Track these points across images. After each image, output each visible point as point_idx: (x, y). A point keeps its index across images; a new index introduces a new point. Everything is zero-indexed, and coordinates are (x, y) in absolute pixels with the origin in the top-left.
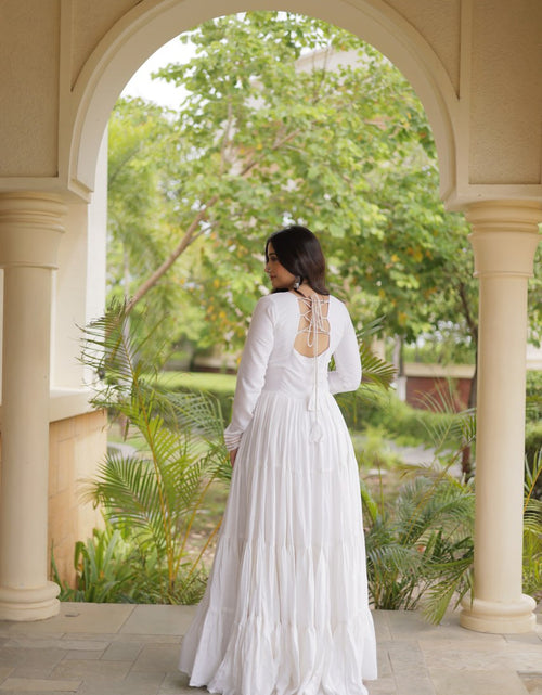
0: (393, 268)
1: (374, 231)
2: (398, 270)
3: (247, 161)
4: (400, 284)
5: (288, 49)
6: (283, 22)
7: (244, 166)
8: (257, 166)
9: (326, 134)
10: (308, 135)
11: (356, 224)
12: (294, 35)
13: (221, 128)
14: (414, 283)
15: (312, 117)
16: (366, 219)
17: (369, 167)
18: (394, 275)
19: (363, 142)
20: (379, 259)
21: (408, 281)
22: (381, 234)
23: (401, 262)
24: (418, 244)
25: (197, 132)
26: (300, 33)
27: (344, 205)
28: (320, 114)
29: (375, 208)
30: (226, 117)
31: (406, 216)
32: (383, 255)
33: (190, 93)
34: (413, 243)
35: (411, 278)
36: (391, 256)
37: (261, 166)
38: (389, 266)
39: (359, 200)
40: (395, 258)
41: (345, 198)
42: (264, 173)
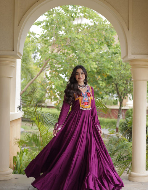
1: (94, 70)
2: (100, 80)
3: (59, 49)
5: (71, 18)
7: (58, 50)
8: (61, 50)
9: (81, 42)
10: (76, 42)
11: (89, 68)
13: (52, 39)
16: (92, 66)
17: (92, 51)
19: (91, 44)
20: (95, 77)
21: (103, 84)
23: (101, 78)
24: (105, 73)
25: (45, 40)
27: (86, 62)
28: (80, 36)
29: (94, 63)
30: (53, 36)
31: (103, 65)
32: (96, 76)
33: (43, 30)
35: (104, 82)
36: (98, 76)
37: (63, 50)
38: (98, 79)
39: (90, 61)
40: (99, 77)
41: (86, 60)
42: (63, 52)
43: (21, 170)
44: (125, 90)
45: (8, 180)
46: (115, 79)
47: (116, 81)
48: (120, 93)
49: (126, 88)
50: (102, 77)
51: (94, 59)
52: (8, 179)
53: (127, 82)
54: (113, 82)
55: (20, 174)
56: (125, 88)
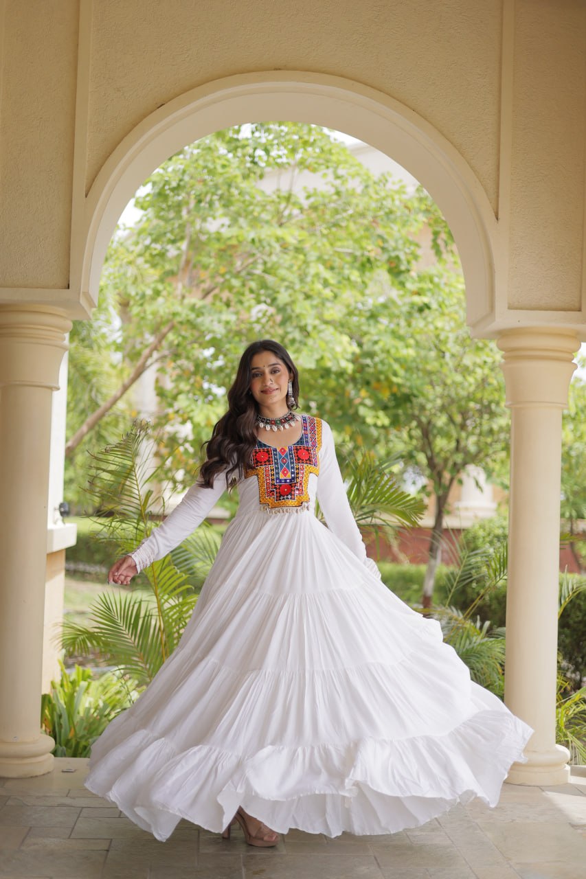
0: (362, 404)
1: (344, 364)
2: (365, 405)
3: (207, 285)
4: (369, 420)
6: (247, 139)
7: (204, 290)
8: (216, 291)
9: (295, 258)
10: (274, 259)
11: (327, 355)
12: (260, 152)
14: (384, 420)
15: (283, 239)
16: (338, 349)
18: (362, 411)
19: (333, 268)
21: (377, 417)
22: (350, 368)
23: (370, 397)
24: (387, 379)
26: (267, 151)
27: (314, 334)
29: (346, 339)
31: (377, 348)
32: (350, 389)
34: (382, 377)
35: (381, 414)
36: (359, 390)
37: (222, 290)
38: (357, 401)
39: (330, 330)
40: (363, 393)
41: (315, 327)
42: (224, 299)
43: (78, 744)
44: (457, 449)
45: (36, 776)
46: (422, 408)
47: (427, 413)
48: (438, 461)
49: (463, 444)
50: (373, 396)
51: (341, 326)
52: (38, 774)
53: (465, 419)
54: (414, 417)
55: (74, 755)
56: (458, 441)
